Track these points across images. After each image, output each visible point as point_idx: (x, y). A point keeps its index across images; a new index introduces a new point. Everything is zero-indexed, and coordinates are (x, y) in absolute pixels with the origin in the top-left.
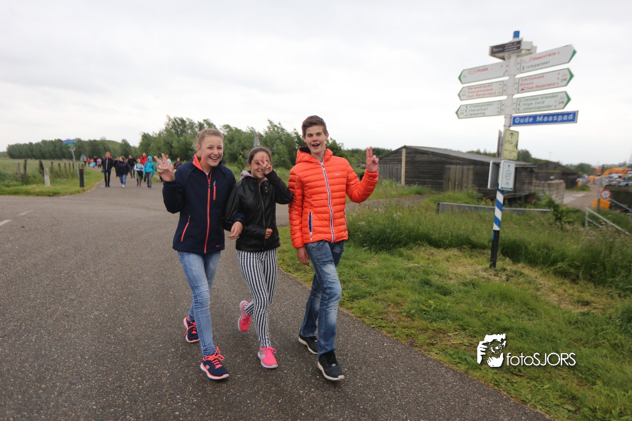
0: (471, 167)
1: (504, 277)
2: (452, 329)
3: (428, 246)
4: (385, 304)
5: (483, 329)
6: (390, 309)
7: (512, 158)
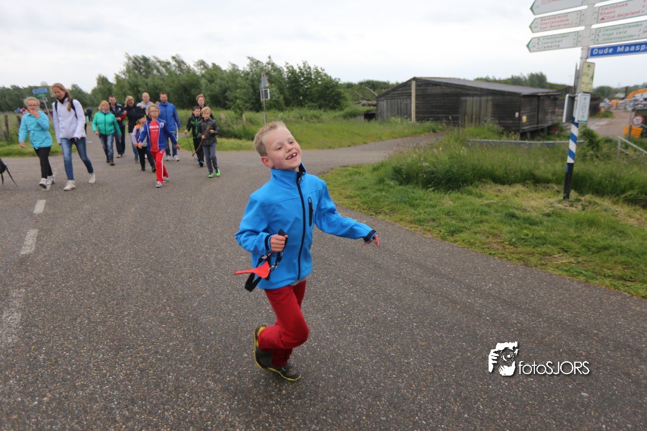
0: (490, 98)
1: (580, 207)
2: (556, 252)
3: (493, 184)
4: (485, 237)
5: (583, 250)
6: (490, 239)
7: (588, 90)
